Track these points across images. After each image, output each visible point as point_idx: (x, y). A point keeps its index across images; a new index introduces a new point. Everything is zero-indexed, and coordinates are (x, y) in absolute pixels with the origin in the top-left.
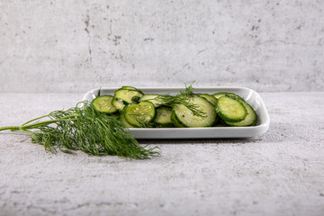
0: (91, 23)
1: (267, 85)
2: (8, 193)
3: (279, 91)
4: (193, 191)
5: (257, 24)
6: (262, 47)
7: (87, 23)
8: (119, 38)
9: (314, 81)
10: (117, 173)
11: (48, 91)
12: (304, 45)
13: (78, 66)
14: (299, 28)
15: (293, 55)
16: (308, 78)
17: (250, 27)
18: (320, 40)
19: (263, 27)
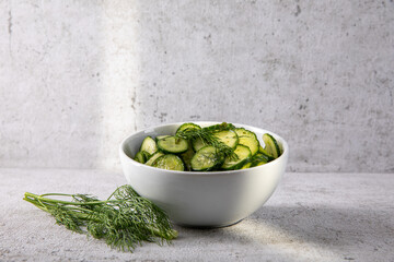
0: (137, 100)
1: (316, 166)
2: (62, 250)
3: (328, 172)
4: (228, 253)
5: (304, 103)
6: (310, 126)
7: (133, 99)
8: (166, 115)
9: (364, 162)
11: (91, 167)
12: (353, 125)
14: (347, 108)
15: (342, 135)
16: (358, 159)
17: (298, 107)
18: (370, 120)
19: (311, 107)
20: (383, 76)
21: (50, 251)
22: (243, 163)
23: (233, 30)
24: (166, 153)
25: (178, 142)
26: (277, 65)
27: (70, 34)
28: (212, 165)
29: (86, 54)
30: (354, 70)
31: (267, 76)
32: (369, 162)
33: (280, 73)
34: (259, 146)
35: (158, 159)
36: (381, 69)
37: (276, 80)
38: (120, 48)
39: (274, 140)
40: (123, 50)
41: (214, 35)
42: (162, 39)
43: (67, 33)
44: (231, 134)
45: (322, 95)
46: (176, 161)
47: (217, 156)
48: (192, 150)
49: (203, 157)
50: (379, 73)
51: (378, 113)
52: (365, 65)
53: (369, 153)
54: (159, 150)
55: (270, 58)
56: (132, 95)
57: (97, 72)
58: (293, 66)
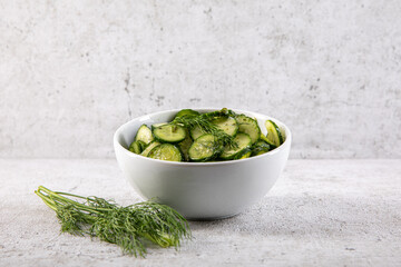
21: (45, 245)
22: (243, 152)
23: (236, 3)
24: (162, 142)
25: (175, 130)
26: (284, 41)
27: (55, 10)
28: (210, 154)
29: (74, 32)
30: (370, 46)
31: (273, 54)
32: (387, 147)
33: (289, 49)
34: (260, 133)
35: (154, 149)
37: (284, 58)
38: (111, 24)
39: (276, 127)
40: (114, 28)
41: (214, 8)
42: (157, 14)
43: (52, 9)
44: (231, 121)
45: (334, 73)
46: (172, 150)
47: (216, 144)
48: (189, 139)
49: (202, 146)
51: (397, 93)
52: (382, 40)
53: (387, 137)
54: (156, 139)
55: (277, 34)
56: (125, 77)
57: (86, 51)
58: (303, 42)
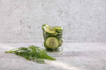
0: (22, 22)
1: (73, 41)
3: (76, 42)
5: (70, 23)
6: (71, 30)
7: (21, 22)
8: (30, 27)
9: (86, 39)
10: (33, 67)
11: (9, 42)
12: (83, 29)
13: (18, 35)
14: (81, 25)
15: (80, 32)
16: (84, 38)
17: (68, 24)
18: (87, 28)
19: (72, 24)
20: (91, 16)
23: (50, 2)
26: (62, 13)
29: (6, 9)
30: (83, 14)
31: (59, 16)
32: (87, 39)
33: (63, 15)
36: (90, 14)
37: (62, 17)
40: (17, 8)
41: (44, 4)
42: (29, 5)
45: (74, 21)
50: (90, 15)
51: (89, 26)
52: (86, 13)
53: (87, 37)
55: (60, 11)
56: (21, 21)
57: (10, 14)
58: (67, 13)
